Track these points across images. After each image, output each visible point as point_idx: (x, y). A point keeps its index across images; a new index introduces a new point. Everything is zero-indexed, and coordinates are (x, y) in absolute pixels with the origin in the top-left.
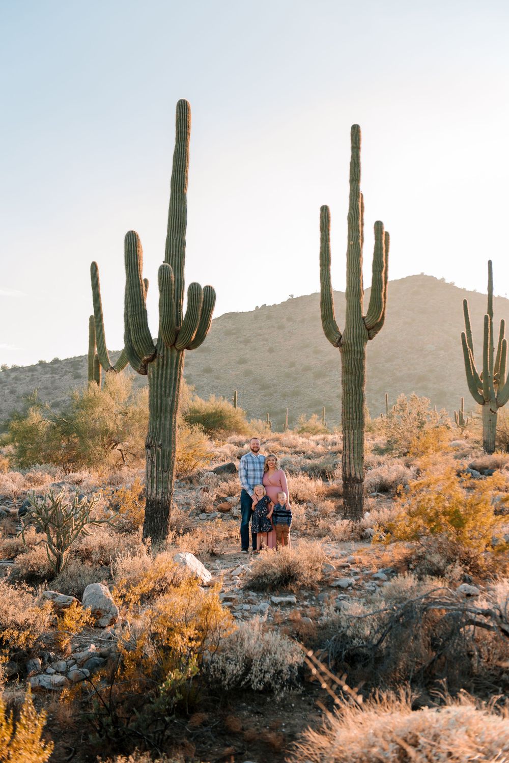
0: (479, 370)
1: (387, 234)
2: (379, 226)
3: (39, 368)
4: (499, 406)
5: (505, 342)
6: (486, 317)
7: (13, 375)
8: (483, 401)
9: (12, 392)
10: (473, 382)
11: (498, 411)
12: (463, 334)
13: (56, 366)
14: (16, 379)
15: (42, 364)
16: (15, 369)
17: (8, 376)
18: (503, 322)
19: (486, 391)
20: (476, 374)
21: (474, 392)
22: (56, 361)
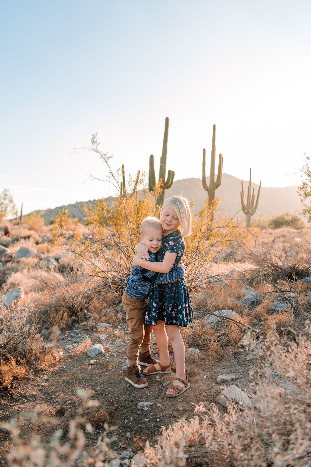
0: (246, 203)
1: (223, 158)
2: (220, 155)
3: (89, 203)
4: (252, 215)
5: (254, 195)
6: (249, 186)
7: (80, 204)
8: (246, 214)
9: (80, 210)
10: (244, 208)
11: (252, 217)
12: (241, 192)
13: (95, 202)
14: (81, 206)
15: (90, 201)
16: (80, 203)
17: (78, 205)
18: (254, 188)
19: (248, 210)
20: (244, 205)
21: (244, 211)
22: (95, 200)
